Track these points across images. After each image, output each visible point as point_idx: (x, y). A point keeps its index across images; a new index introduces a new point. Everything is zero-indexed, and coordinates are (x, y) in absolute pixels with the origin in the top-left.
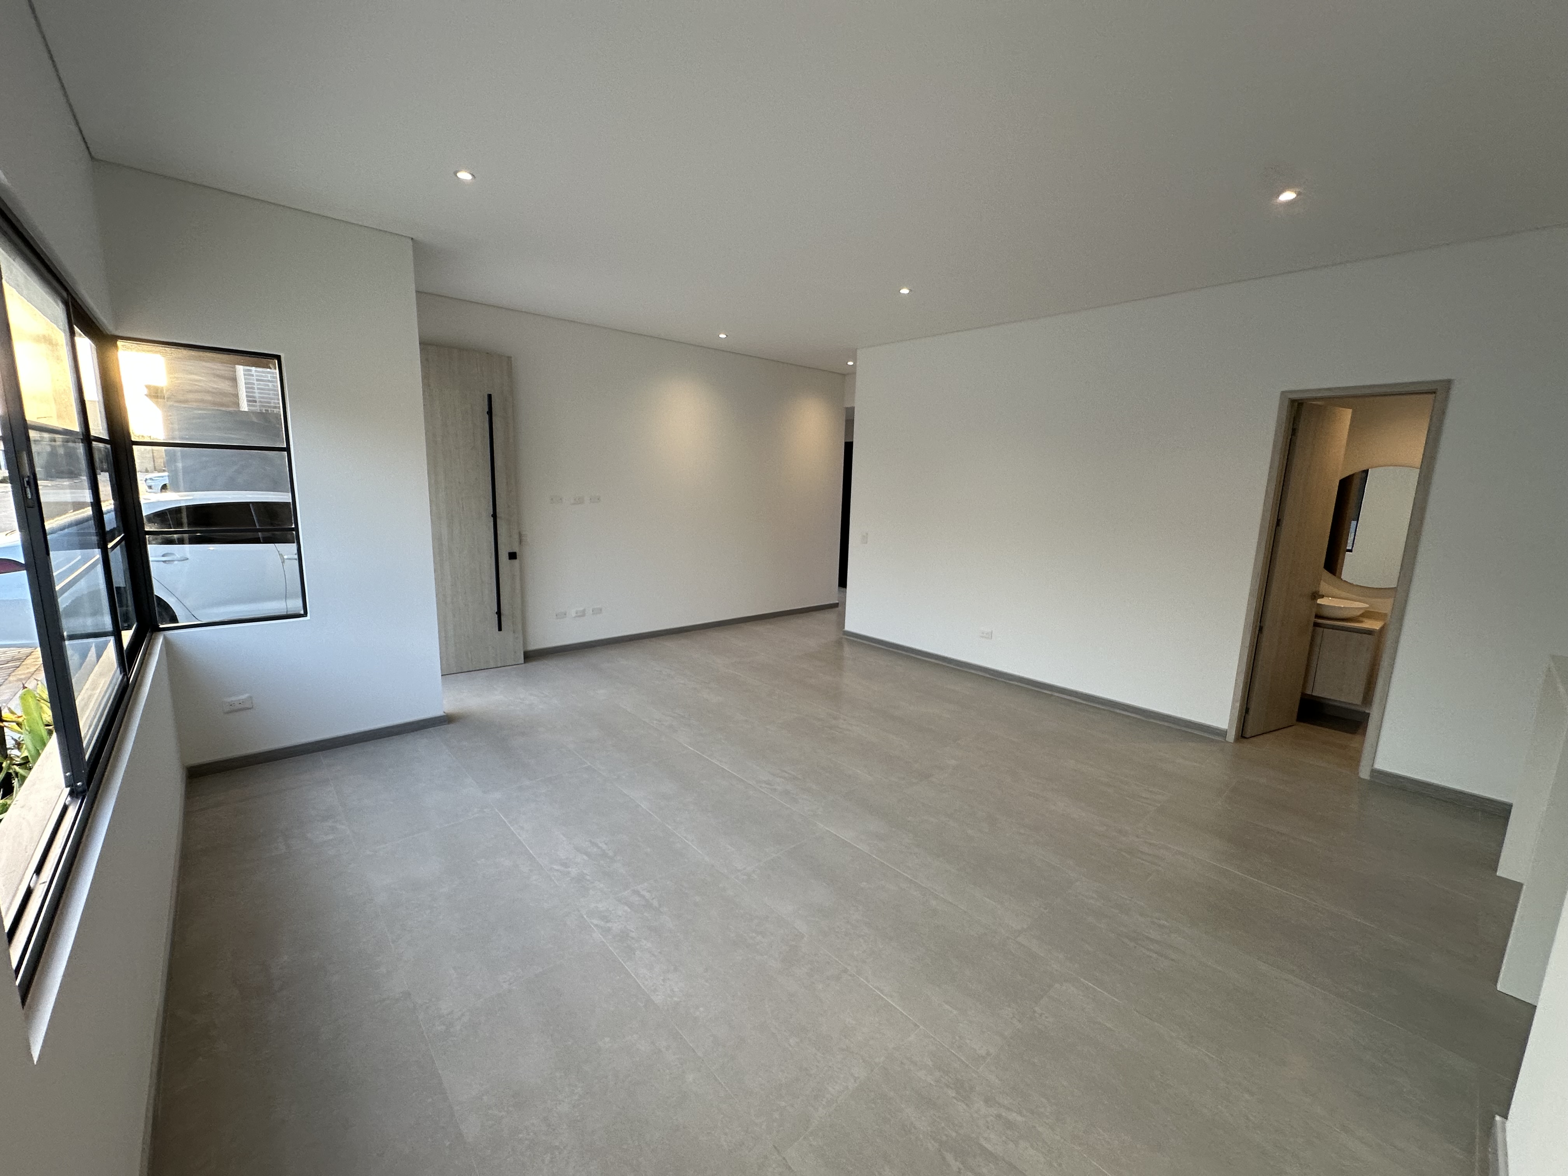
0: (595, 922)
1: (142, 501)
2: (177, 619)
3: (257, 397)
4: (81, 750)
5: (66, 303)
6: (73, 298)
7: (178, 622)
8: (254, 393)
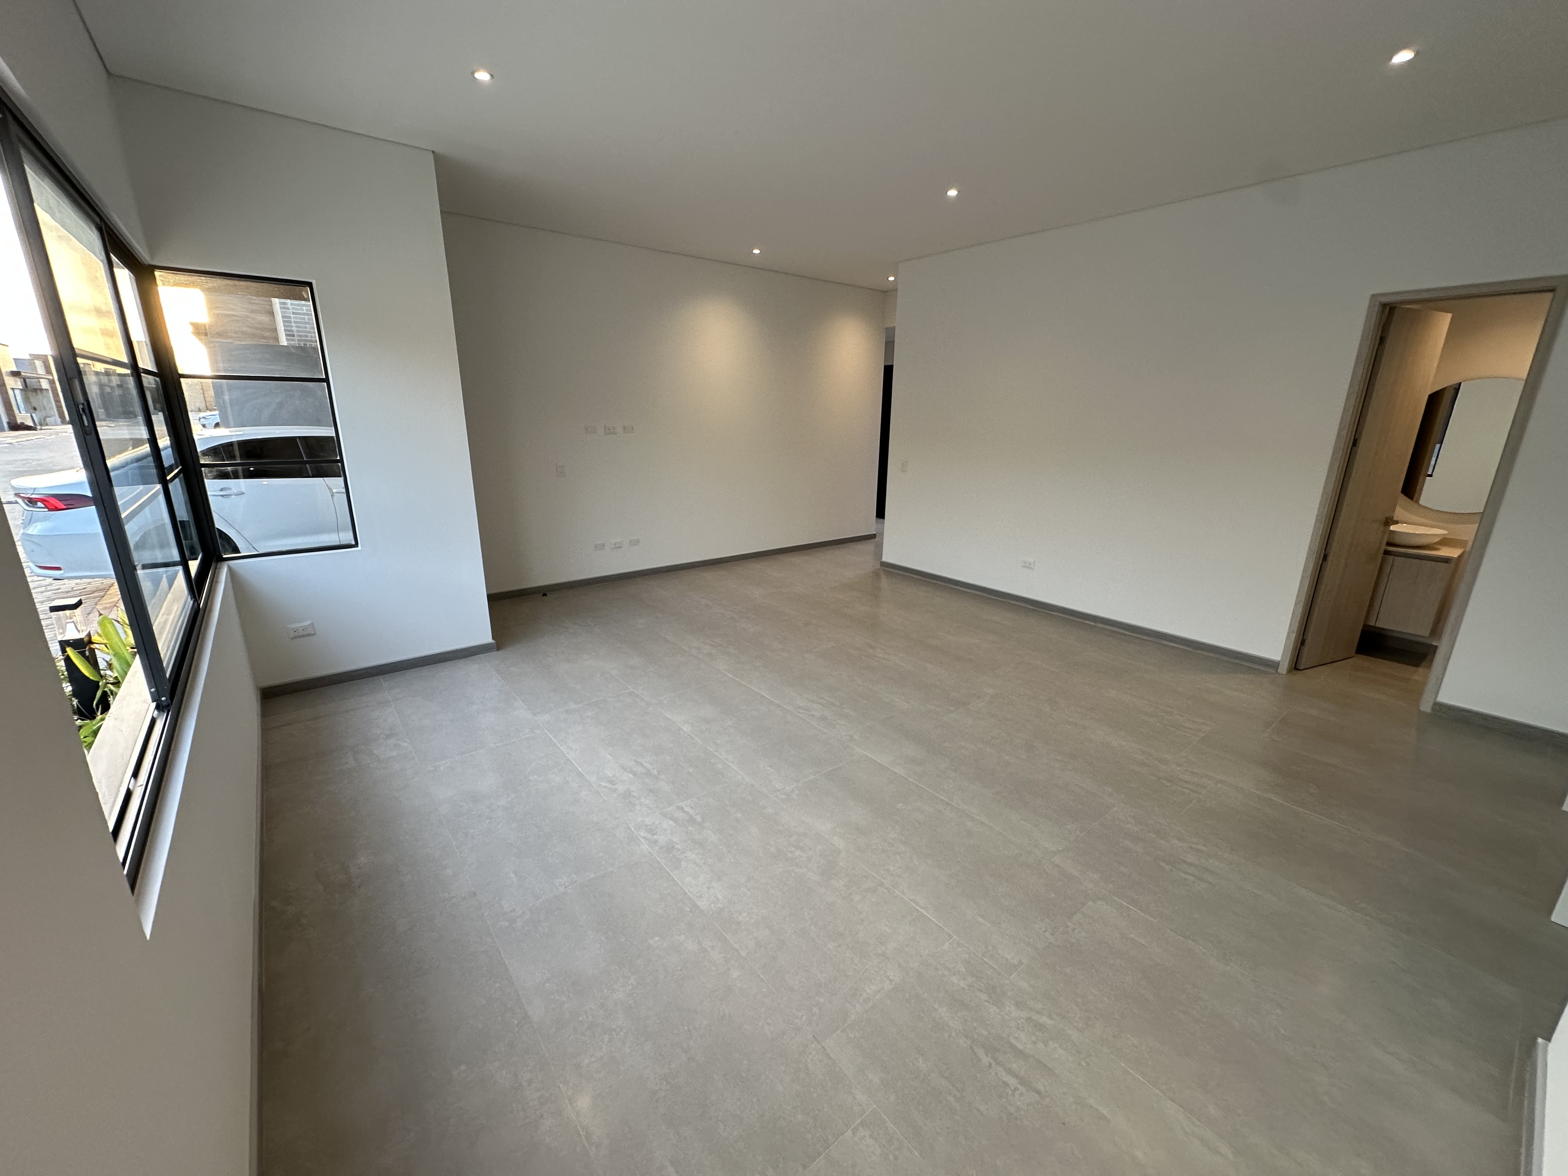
0: (642, 834)
1: (196, 437)
2: (239, 551)
3: (295, 331)
4: (162, 670)
5: (100, 229)
6: (105, 222)
7: (240, 553)
8: (292, 326)
